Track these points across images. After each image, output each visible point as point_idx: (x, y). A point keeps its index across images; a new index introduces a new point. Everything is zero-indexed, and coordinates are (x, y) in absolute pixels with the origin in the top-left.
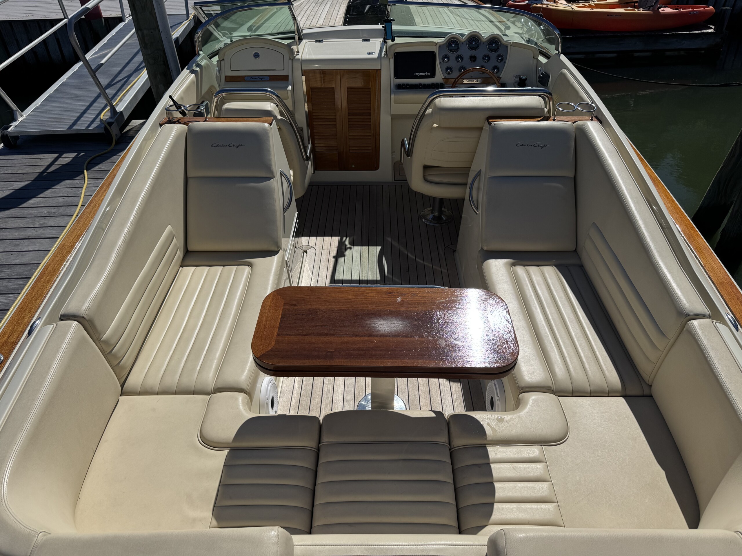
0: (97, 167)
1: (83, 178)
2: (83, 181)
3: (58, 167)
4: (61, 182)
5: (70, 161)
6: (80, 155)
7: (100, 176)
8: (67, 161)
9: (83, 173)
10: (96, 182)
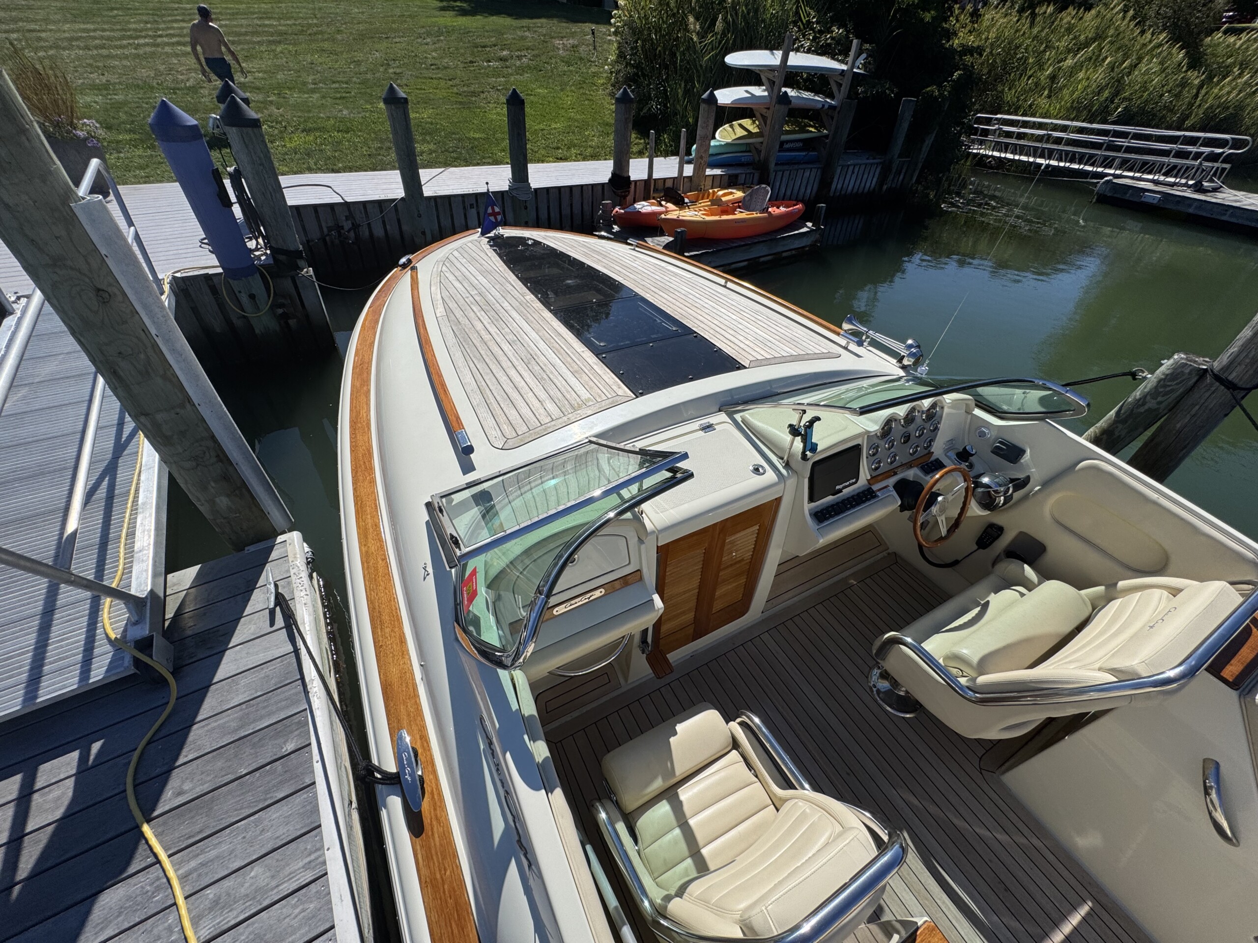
0: (168, 793)
1: (151, 860)
2: (155, 871)
3: (44, 838)
4: (88, 913)
5: (70, 793)
6: (92, 758)
7: (197, 828)
8: (59, 798)
9: (142, 835)
10: (201, 859)
